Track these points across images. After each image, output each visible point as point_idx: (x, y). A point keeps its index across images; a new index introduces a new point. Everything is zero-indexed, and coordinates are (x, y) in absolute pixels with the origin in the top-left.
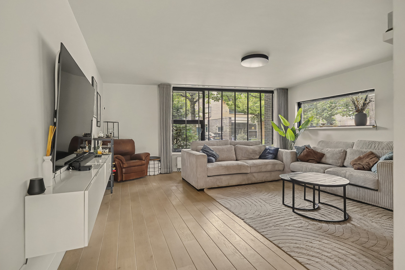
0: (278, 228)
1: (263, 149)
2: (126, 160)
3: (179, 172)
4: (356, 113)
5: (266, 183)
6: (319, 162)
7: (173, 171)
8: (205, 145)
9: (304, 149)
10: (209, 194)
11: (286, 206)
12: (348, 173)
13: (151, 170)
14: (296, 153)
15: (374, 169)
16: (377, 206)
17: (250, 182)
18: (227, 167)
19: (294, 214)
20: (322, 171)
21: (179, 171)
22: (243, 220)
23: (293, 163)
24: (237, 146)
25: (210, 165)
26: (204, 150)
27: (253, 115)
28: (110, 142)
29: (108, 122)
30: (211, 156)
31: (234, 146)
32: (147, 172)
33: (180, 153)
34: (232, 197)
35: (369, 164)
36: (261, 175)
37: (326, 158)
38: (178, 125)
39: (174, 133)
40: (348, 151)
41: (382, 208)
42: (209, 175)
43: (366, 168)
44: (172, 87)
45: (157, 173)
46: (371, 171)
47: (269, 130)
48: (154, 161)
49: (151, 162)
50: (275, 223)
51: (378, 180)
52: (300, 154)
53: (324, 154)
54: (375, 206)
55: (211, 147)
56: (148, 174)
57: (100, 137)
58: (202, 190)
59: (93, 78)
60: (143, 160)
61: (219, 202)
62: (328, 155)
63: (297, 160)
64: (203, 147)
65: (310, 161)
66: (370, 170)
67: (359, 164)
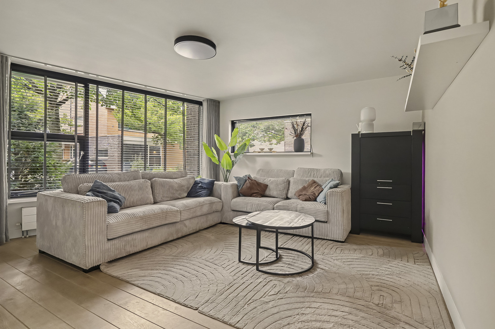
0: (253, 305)
1: (192, 182)
3: (25, 237)
4: (295, 138)
5: (201, 231)
6: (263, 196)
7: (11, 237)
8: (94, 181)
9: (246, 181)
10: (115, 274)
11: (244, 263)
12: (299, 206)
14: (237, 186)
15: (320, 198)
16: (326, 239)
17: (180, 235)
18: (144, 218)
19: (260, 273)
20: (271, 206)
21: (28, 236)
22: (197, 310)
23: (235, 200)
24: (155, 181)
25: (112, 219)
26: (96, 191)
27: (157, 135)
30: (112, 201)
31: (150, 179)
34: (160, 268)
35: (314, 194)
36: (195, 221)
37: (270, 190)
38: (23, 143)
39: (12, 158)
40: (291, 180)
41: (330, 240)
42: (109, 238)
43: (312, 198)
44: (9, 64)
46: (317, 201)
47: (193, 155)
50: (245, 298)
51: (327, 211)
52: (242, 187)
53: (267, 185)
54: (325, 239)
55: (109, 185)
58: (96, 268)
61: (139, 285)
62: (271, 186)
63: (239, 195)
64: (93, 185)
65: (254, 195)
66: (315, 200)
67: (305, 194)
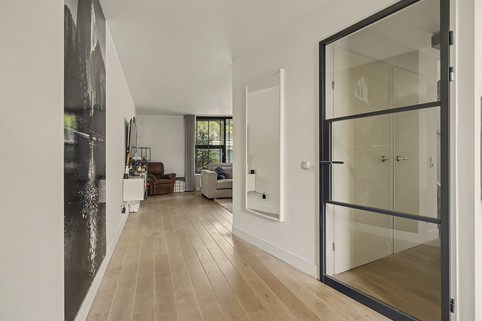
2: (157, 179)
7: (197, 190)
8: (218, 166)
13: (177, 188)
21: (200, 190)
25: (219, 181)
26: (216, 170)
28: (145, 164)
29: (142, 148)
30: (222, 175)
32: (174, 189)
33: (200, 174)
42: (218, 188)
44: (196, 117)
45: (182, 191)
48: (179, 180)
49: (177, 182)
56: (174, 191)
57: (138, 160)
58: (212, 199)
59: (134, 118)
60: (170, 179)
